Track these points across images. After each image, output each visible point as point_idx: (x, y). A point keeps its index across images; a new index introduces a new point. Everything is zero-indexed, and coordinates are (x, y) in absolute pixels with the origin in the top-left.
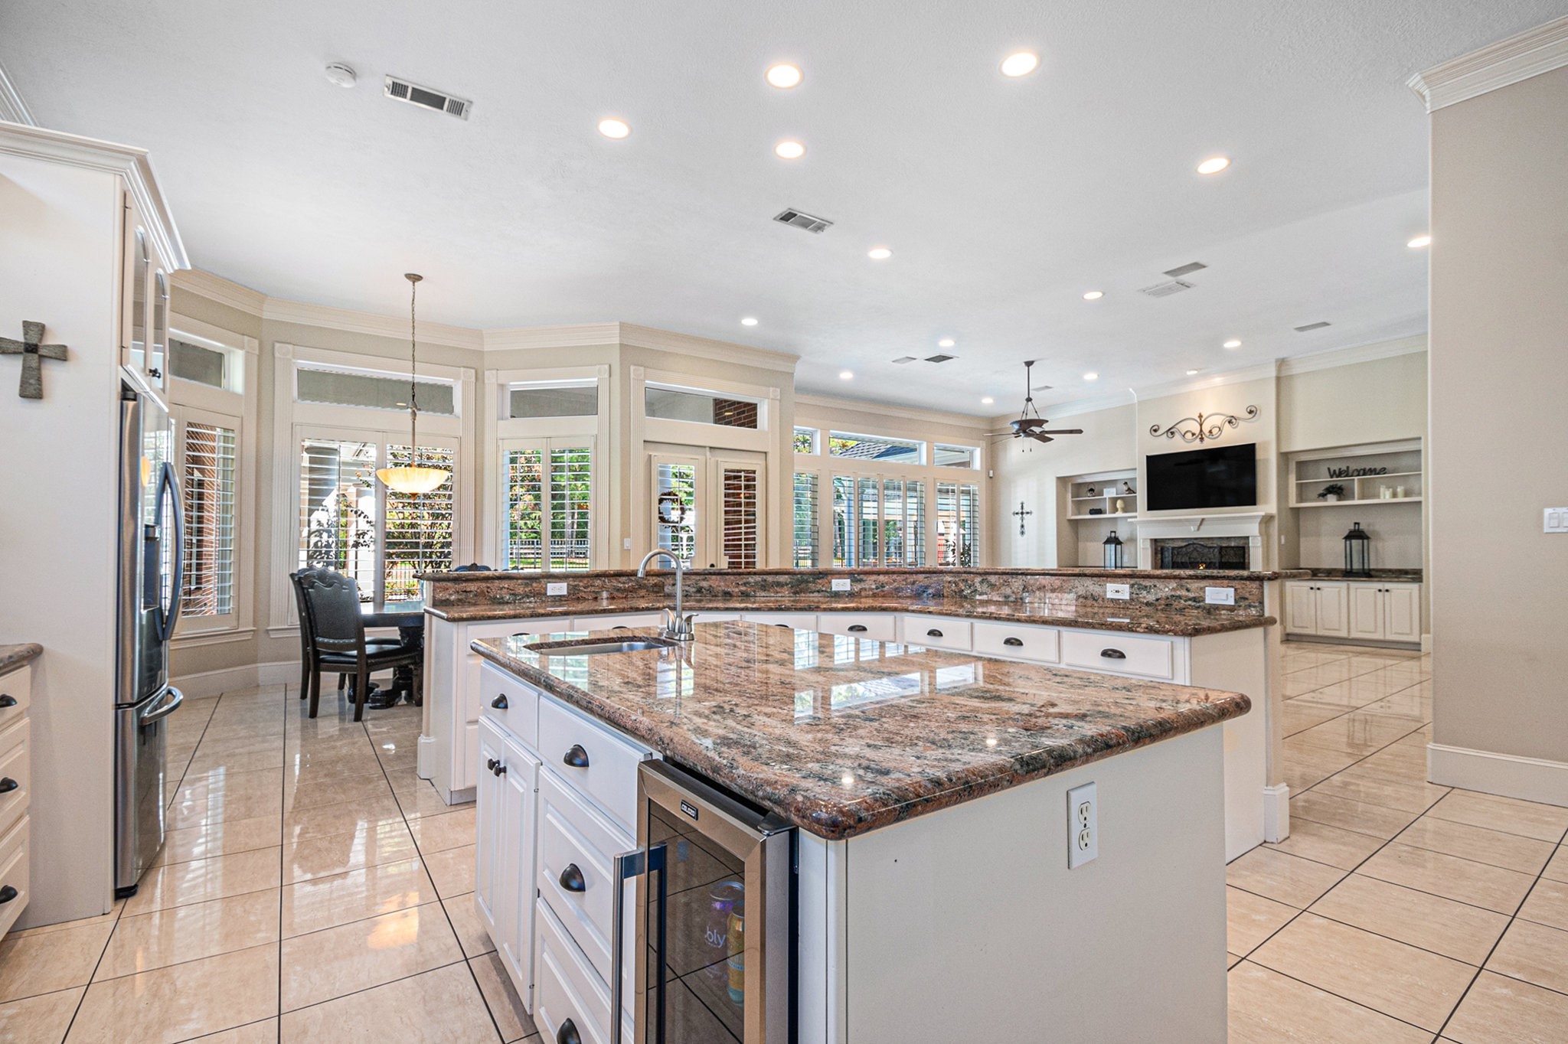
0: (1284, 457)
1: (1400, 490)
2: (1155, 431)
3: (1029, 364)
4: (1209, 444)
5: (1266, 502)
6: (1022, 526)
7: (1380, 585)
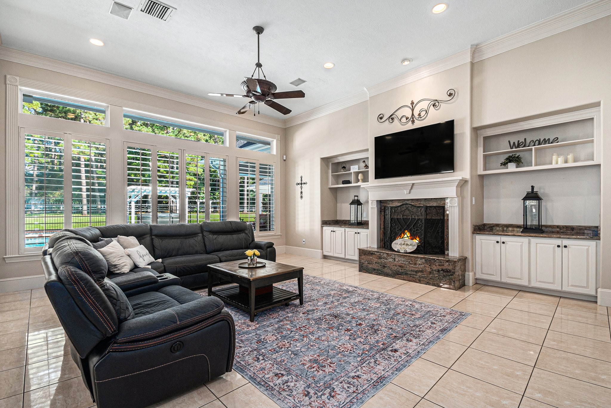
0: (476, 130)
1: (570, 157)
2: (381, 118)
3: (259, 30)
4: (418, 124)
5: (462, 170)
6: (301, 193)
7: (558, 242)
